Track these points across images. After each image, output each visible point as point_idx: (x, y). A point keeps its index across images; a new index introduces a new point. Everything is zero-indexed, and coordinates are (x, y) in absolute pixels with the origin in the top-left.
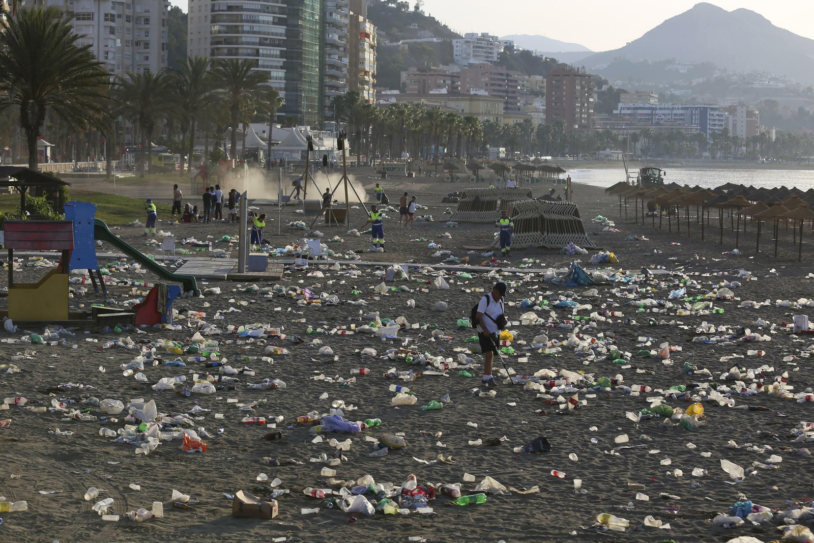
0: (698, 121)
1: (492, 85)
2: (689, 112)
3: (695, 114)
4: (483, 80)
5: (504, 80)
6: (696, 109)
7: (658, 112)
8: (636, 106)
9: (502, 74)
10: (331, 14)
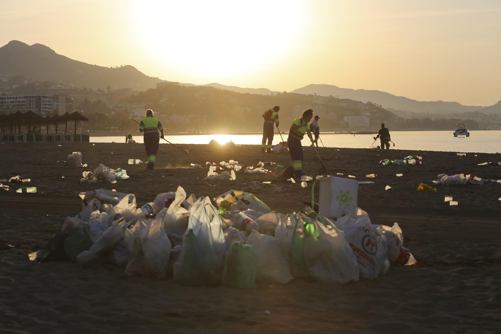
0: (35, 106)
2: (28, 99)
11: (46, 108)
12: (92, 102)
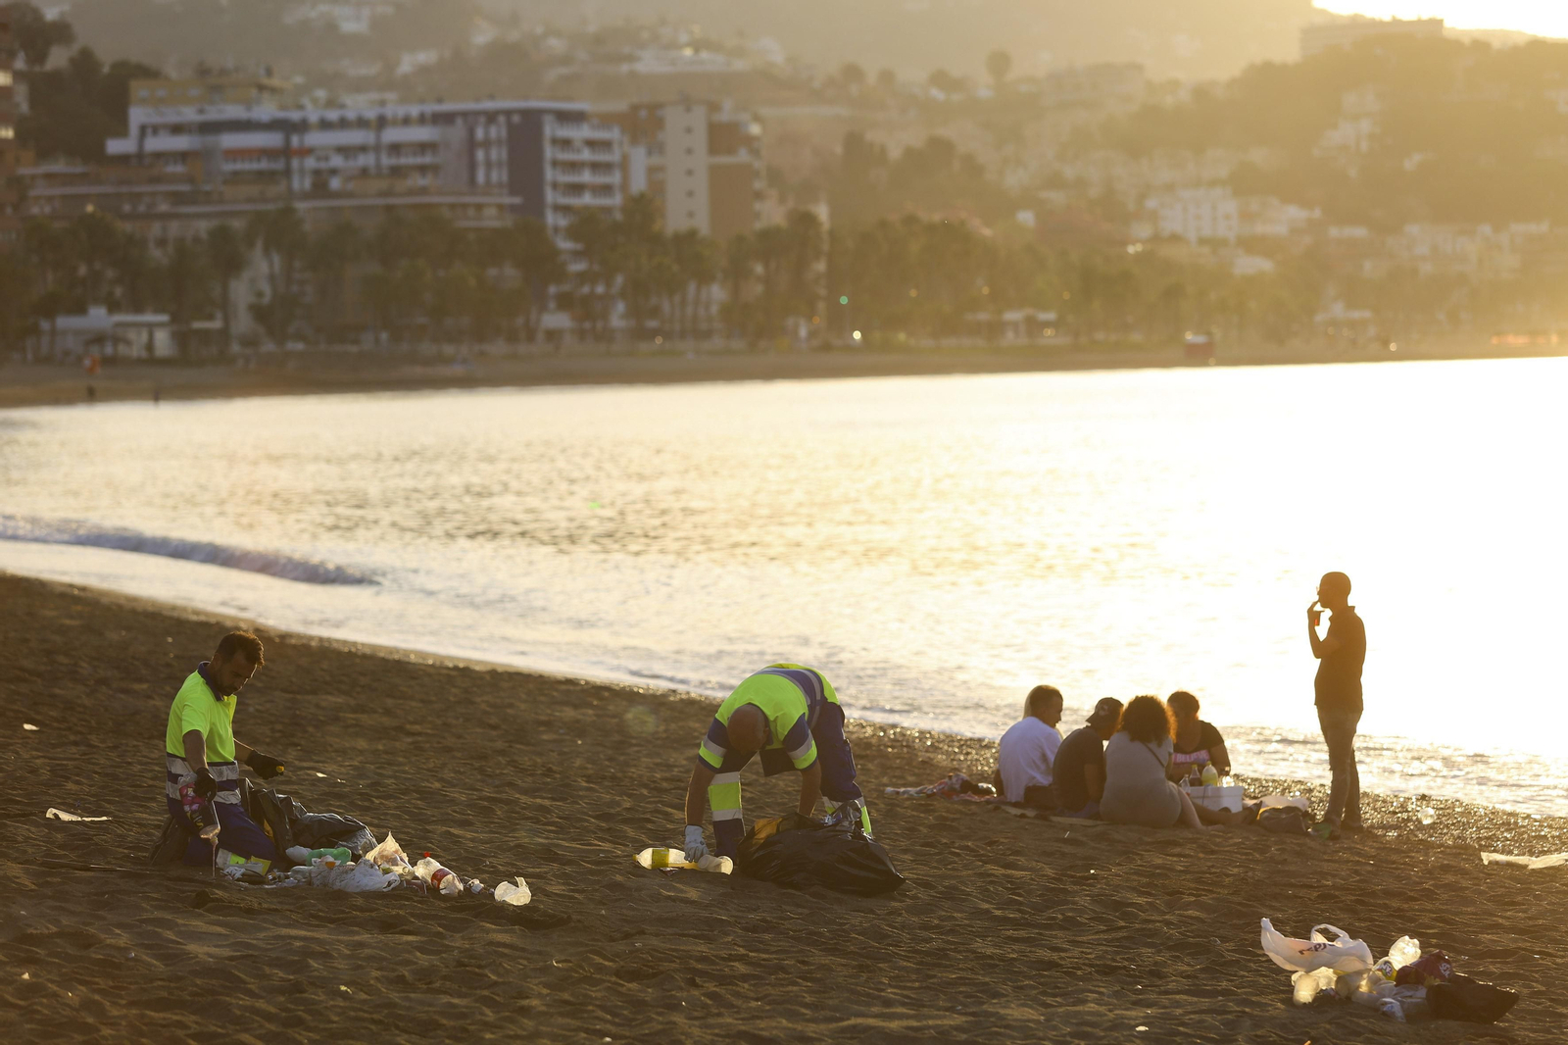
0: (500, 175)
2: (457, 133)
3: (487, 144)
6: (491, 117)
7: (314, 139)
8: (214, 114)
11: (577, 189)
12: (895, 153)
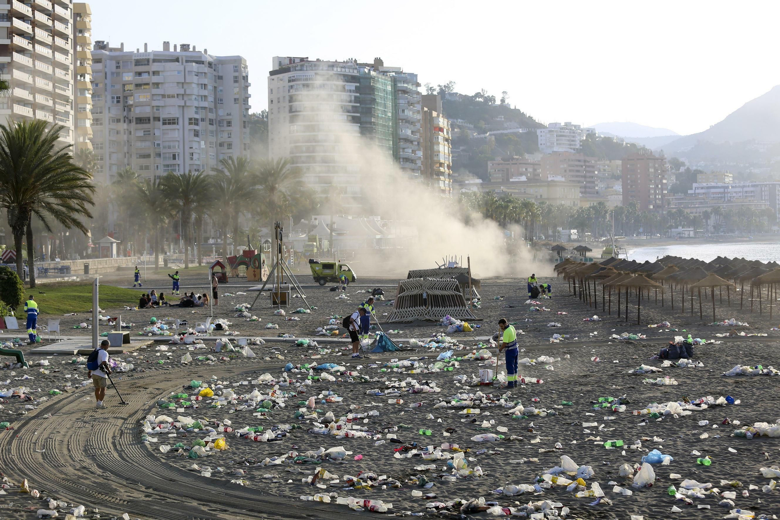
0: (767, 198)
1: (570, 171)
2: (759, 189)
3: (765, 191)
4: (562, 166)
5: (582, 166)
6: (766, 185)
7: (730, 190)
8: (709, 185)
9: (579, 161)
10: (403, 111)
